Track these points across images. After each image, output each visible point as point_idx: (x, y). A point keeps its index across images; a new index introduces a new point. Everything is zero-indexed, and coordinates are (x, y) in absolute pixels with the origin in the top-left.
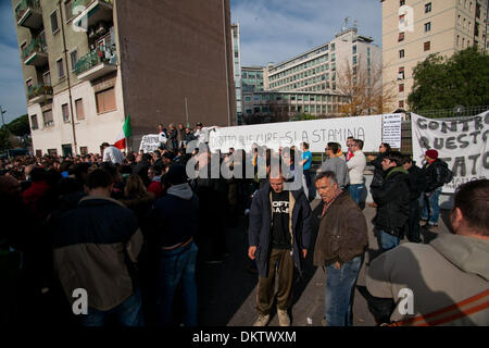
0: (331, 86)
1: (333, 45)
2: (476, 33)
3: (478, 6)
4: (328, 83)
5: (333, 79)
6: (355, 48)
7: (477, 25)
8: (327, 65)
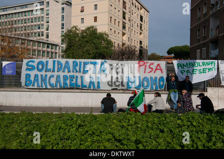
0: (45, 34)
1: (48, 3)
2: (124, 18)
3: (124, 3)
4: (43, 32)
5: (47, 29)
6: (63, 9)
7: (124, 13)
8: (43, 17)
